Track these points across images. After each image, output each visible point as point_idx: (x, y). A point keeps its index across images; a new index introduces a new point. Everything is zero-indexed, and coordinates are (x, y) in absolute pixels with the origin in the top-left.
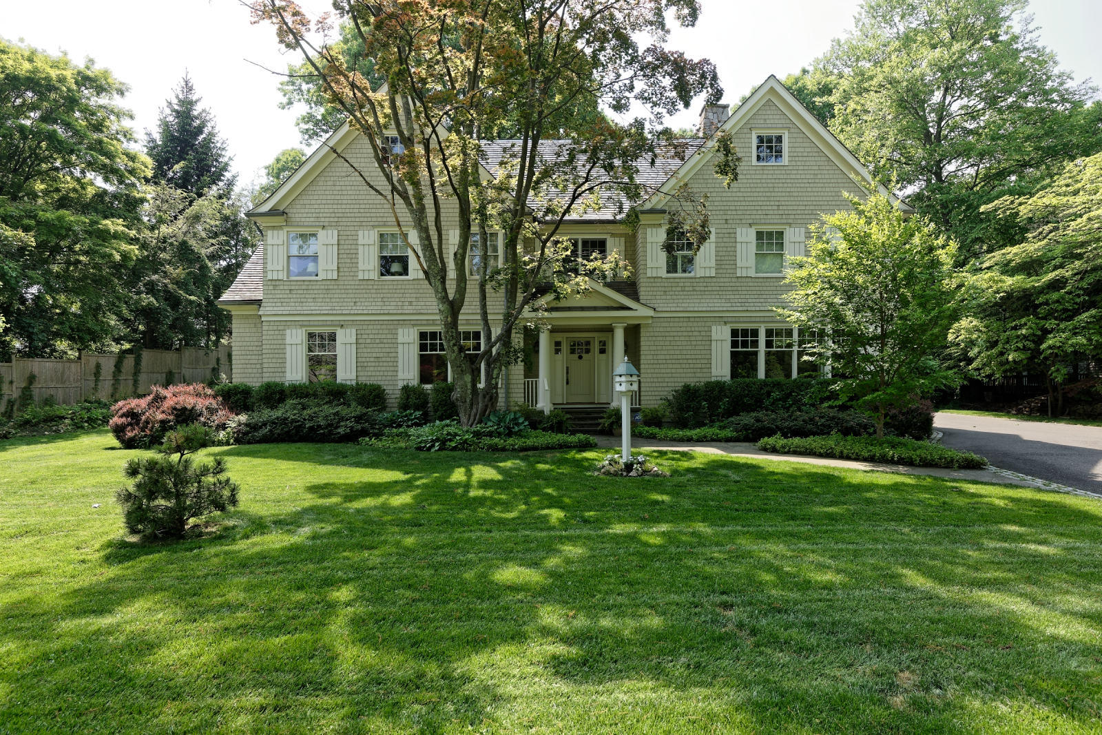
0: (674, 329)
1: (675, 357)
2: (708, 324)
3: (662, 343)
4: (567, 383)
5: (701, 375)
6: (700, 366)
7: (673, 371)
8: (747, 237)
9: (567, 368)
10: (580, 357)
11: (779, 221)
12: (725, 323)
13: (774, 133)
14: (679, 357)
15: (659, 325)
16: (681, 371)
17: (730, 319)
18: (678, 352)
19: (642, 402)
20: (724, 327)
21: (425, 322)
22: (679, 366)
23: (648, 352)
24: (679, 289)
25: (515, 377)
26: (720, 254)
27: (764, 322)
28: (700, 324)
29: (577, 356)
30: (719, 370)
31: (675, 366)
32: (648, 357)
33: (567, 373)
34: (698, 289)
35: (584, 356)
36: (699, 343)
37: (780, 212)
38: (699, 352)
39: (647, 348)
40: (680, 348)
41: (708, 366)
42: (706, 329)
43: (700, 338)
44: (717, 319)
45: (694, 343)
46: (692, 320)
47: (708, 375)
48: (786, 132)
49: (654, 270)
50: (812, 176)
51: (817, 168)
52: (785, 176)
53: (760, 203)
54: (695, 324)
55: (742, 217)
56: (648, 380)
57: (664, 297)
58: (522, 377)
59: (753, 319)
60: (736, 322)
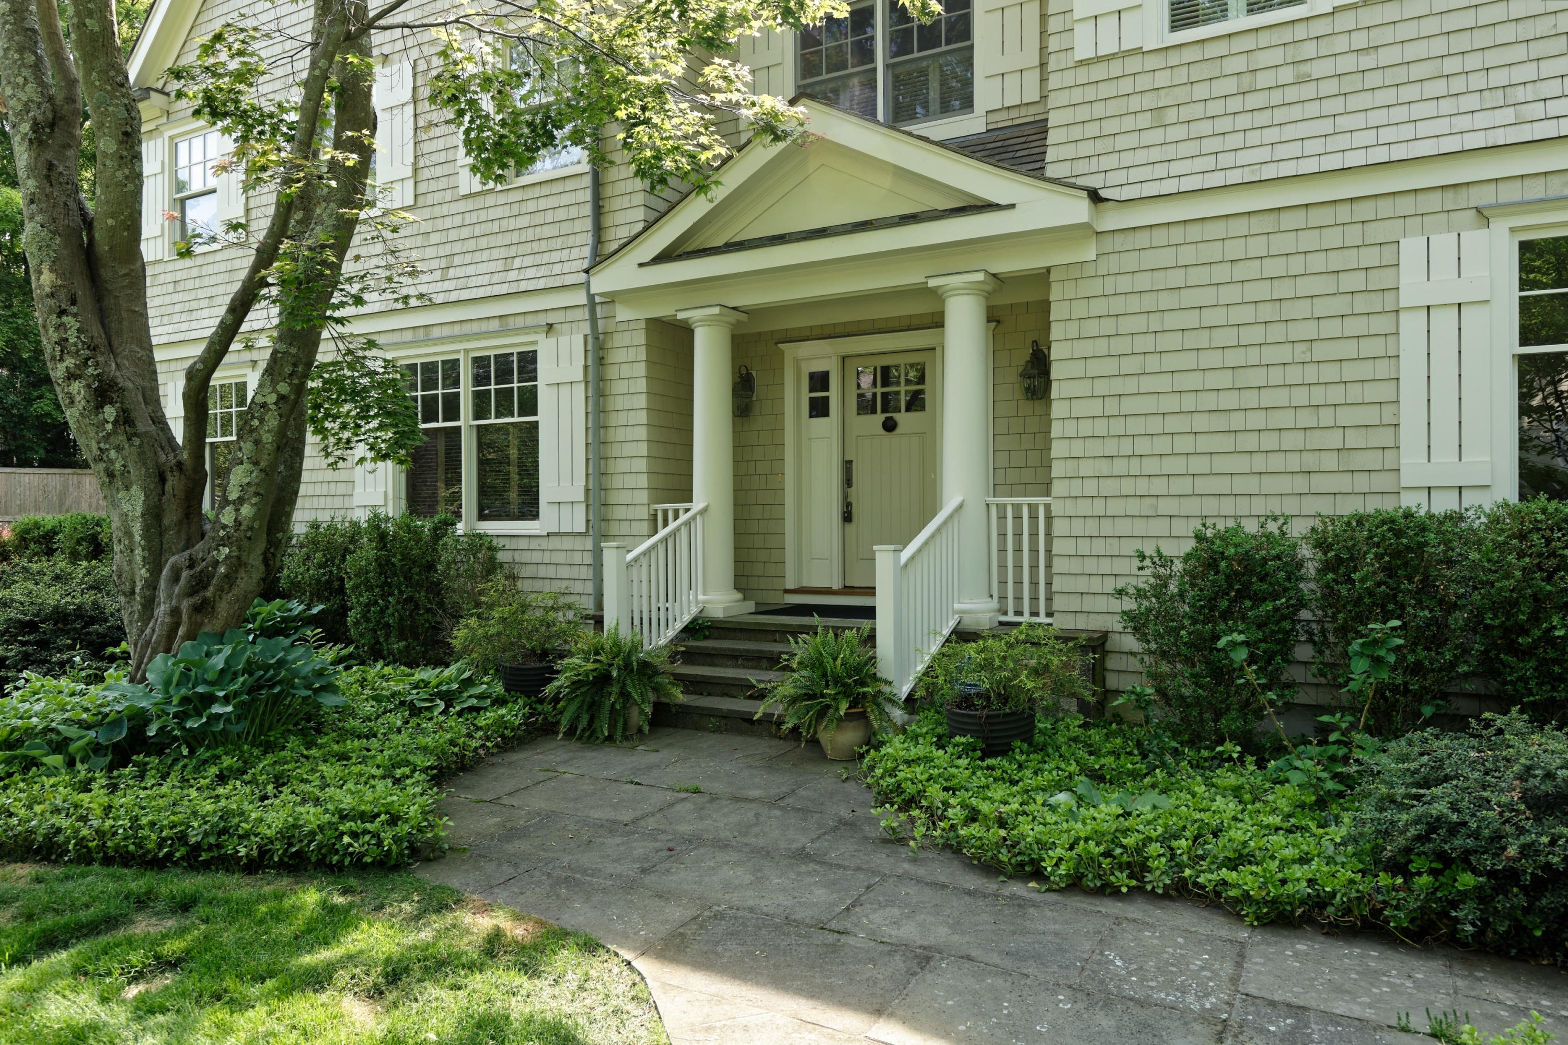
0: (1199, 276)
1: (1209, 401)
2: (1377, 233)
3: (1144, 343)
4: (847, 517)
5: (1342, 483)
6: (1334, 439)
7: (1199, 465)
9: (847, 466)
10: (890, 426)
12: (1483, 216)
14: (1229, 400)
15: (1130, 262)
16: (1240, 464)
17: (1510, 193)
18: (1224, 380)
19: (1059, 603)
20: (1475, 239)
21: (408, 336)
22: (1225, 443)
23: (1082, 388)
24: (1230, 86)
25: (624, 497)
28: (1333, 238)
29: (880, 417)
30: (1445, 454)
31: (1204, 444)
32: (1081, 409)
33: (848, 481)
34: (1320, 69)
35: (903, 418)
36: (1331, 328)
38: (1330, 373)
39: (1076, 369)
40: (1234, 358)
41: (1384, 437)
42: (1370, 257)
43: (1339, 305)
44: (1433, 202)
45: (1308, 330)
46: (1289, 221)
47: (1381, 482)
49: (1108, 25)
54: (1308, 241)
56: (1084, 507)
57: (1156, 136)
58: (643, 497)
60: (1543, 203)
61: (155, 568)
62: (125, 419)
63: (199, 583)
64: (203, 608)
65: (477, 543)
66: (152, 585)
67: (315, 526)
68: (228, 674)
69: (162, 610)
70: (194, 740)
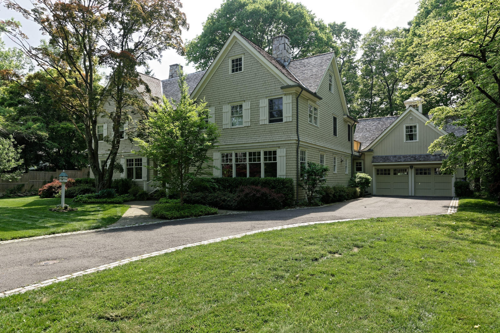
2: (212, 152)
8: (227, 109)
11: (240, 100)
12: (219, 151)
13: (238, 57)
17: (220, 149)
20: (218, 153)
21: (128, 156)
26: (217, 119)
27: (234, 150)
37: (241, 95)
42: (212, 154)
44: (216, 150)
48: (243, 56)
50: (254, 75)
51: (256, 70)
52: (243, 77)
53: (232, 92)
55: (225, 100)
59: (229, 149)
60: (223, 151)
61: (99, 183)
62: (97, 169)
63: (103, 185)
64: (104, 187)
65: (134, 182)
66: (99, 185)
67: (115, 180)
68: (106, 192)
69: (100, 187)
70: (103, 197)
